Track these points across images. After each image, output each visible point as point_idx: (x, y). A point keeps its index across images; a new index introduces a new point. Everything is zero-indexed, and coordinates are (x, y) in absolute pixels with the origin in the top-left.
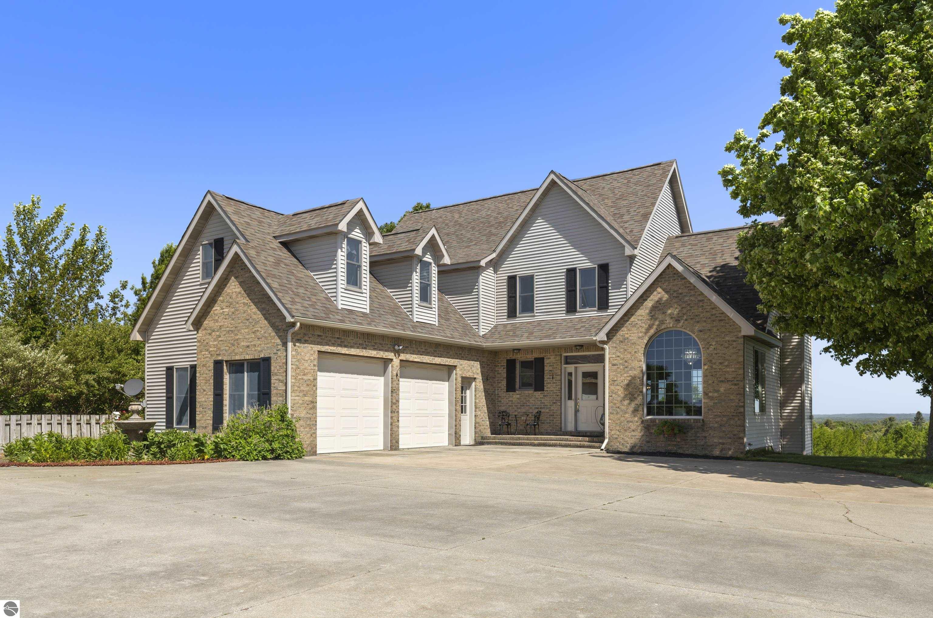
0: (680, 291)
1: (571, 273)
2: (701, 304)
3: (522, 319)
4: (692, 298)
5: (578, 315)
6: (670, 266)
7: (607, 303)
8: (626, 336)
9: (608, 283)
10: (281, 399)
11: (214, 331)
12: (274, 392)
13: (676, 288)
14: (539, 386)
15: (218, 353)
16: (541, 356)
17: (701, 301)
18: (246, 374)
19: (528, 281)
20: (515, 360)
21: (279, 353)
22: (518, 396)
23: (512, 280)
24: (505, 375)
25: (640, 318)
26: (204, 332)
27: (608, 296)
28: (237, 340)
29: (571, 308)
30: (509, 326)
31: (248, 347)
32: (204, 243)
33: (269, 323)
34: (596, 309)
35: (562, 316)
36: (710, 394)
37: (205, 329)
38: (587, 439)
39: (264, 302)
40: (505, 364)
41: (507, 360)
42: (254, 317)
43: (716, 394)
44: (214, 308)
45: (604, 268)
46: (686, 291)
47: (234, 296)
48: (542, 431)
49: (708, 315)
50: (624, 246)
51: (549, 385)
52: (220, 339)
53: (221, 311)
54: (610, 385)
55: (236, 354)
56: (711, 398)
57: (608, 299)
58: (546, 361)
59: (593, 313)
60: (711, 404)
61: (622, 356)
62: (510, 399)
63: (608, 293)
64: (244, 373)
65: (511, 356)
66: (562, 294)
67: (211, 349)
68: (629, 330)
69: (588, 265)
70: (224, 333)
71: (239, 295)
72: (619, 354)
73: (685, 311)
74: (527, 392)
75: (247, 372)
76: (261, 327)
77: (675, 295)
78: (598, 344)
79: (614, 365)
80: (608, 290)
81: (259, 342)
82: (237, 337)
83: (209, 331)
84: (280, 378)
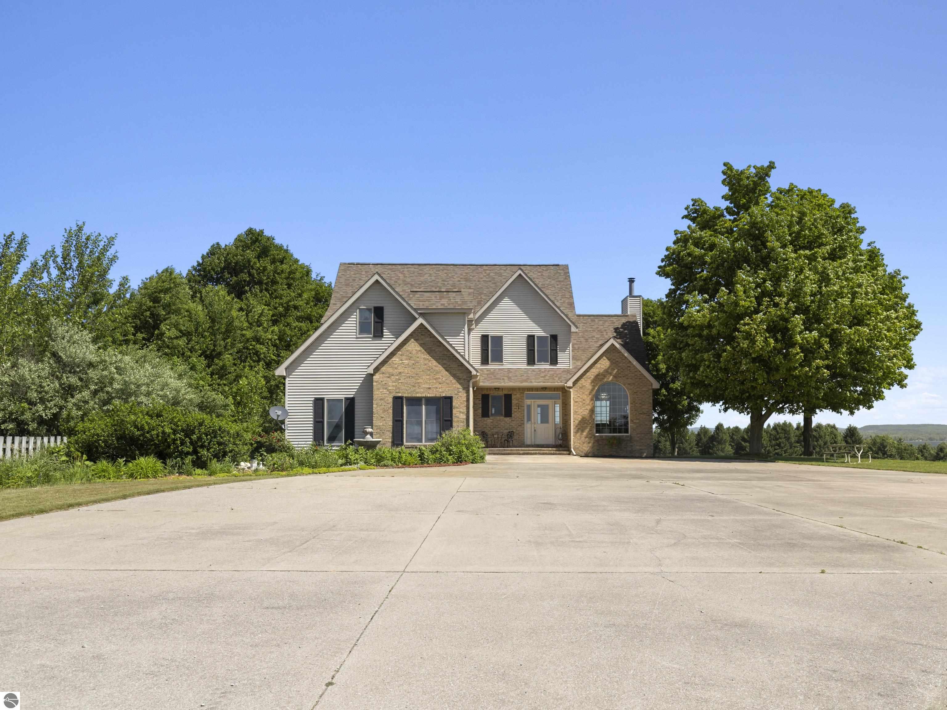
0: (617, 360)
1: (531, 338)
2: (629, 368)
3: (493, 366)
4: (624, 364)
5: (535, 367)
6: (613, 345)
7: (557, 360)
8: (584, 384)
9: (557, 348)
10: (462, 424)
11: (393, 375)
12: (455, 419)
13: (614, 358)
14: (508, 413)
15: (397, 391)
16: (510, 393)
17: (629, 367)
18: (424, 407)
19: (498, 340)
20: (488, 395)
21: (460, 394)
22: (491, 421)
23: (485, 338)
24: (481, 406)
25: (593, 374)
26: (381, 375)
27: (557, 356)
28: (419, 383)
29: (531, 361)
30: (485, 371)
31: (430, 388)
32: (361, 307)
33: (450, 373)
34: (549, 363)
35: (525, 366)
36: (635, 421)
37: (383, 373)
38: (555, 449)
39: (445, 359)
40: (481, 398)
41: (482, 395)
42: (437, 369)
43: (638, 421)
44: (393, 359)
45: (554, 338)
46: (620, 360)
47: (414, 352)
48: (516, 444)
49: (633, 375)
50: (570, 326)
51: (516, 413)
52: (400, 381)
53: (401, 362)
54: (574, 414)
55: (417, 393)
56: (635, 423)
57: (557, 358)
58: (513, 397)
59: (546, 366)
60: (635, 426)
61: (581, 397)
62: (485, 423)
63: (557, 354)
64: (422, 406)
65: (485, 392)
66: (525, 351)
67: (390, 388)
68: (586, 381)
69: (543, 334)
70: (404, 378)
71: (420, 352)
72: (579, 395)
73: (620, 372)
74: (499, 418)
75: (426, 405)
76: (442, 376)
77: (614, 362)
78: (566, 388)
79: (576, 402)
80: (557, 352)
81: (440, 386)
82: (418, 381)
83: (388, 375)
84: (462, 410)
